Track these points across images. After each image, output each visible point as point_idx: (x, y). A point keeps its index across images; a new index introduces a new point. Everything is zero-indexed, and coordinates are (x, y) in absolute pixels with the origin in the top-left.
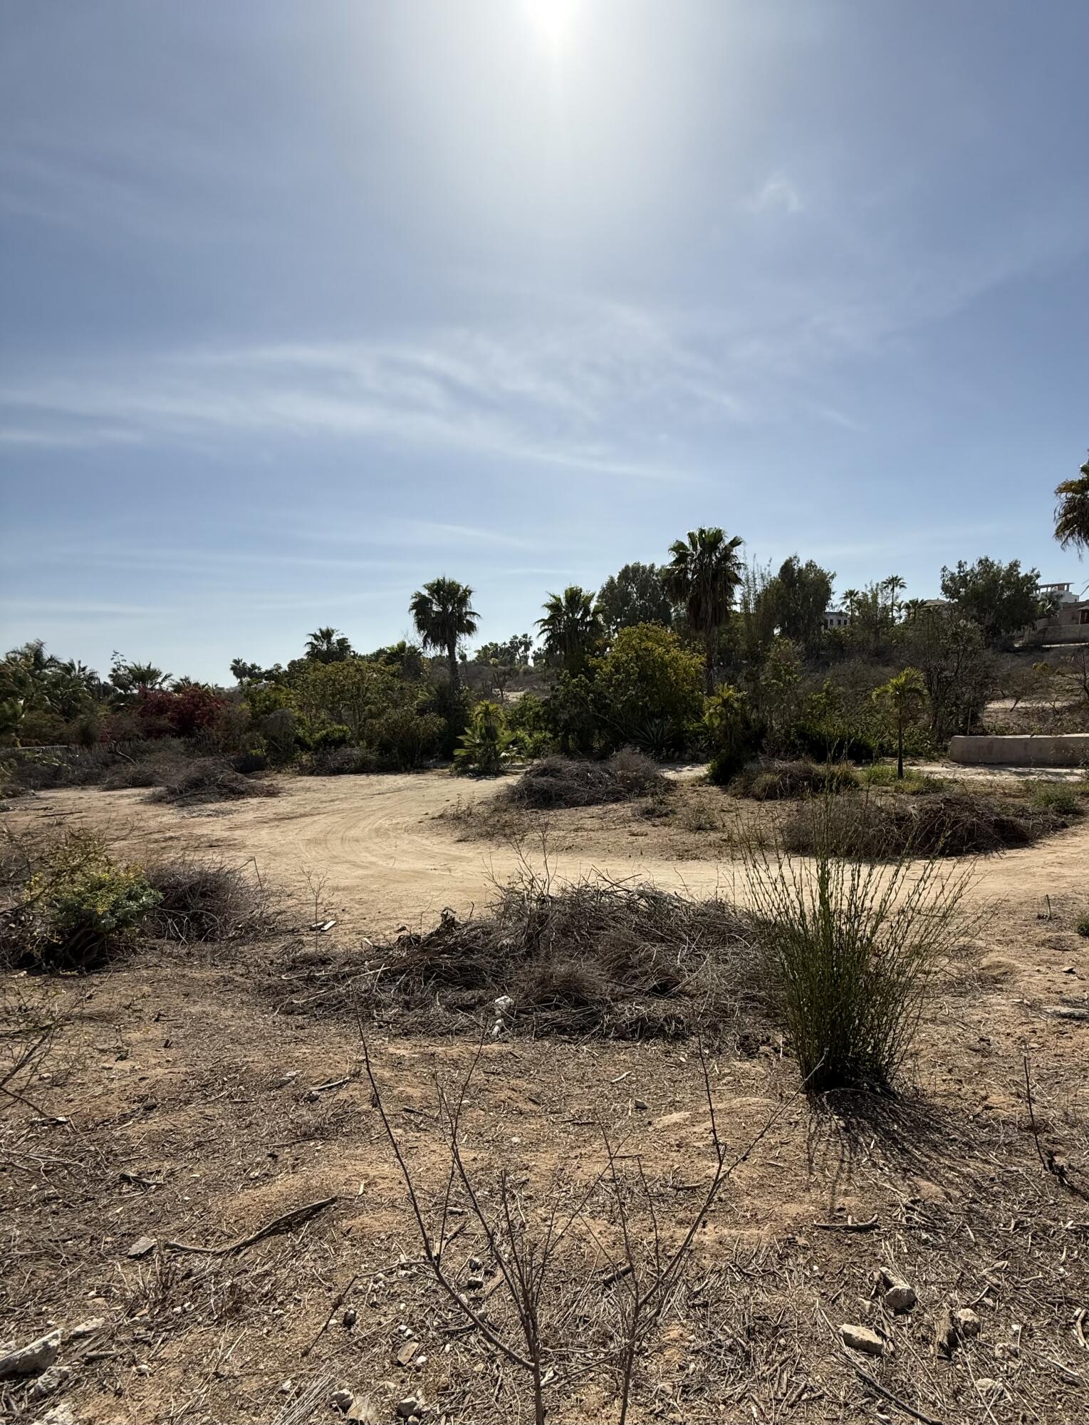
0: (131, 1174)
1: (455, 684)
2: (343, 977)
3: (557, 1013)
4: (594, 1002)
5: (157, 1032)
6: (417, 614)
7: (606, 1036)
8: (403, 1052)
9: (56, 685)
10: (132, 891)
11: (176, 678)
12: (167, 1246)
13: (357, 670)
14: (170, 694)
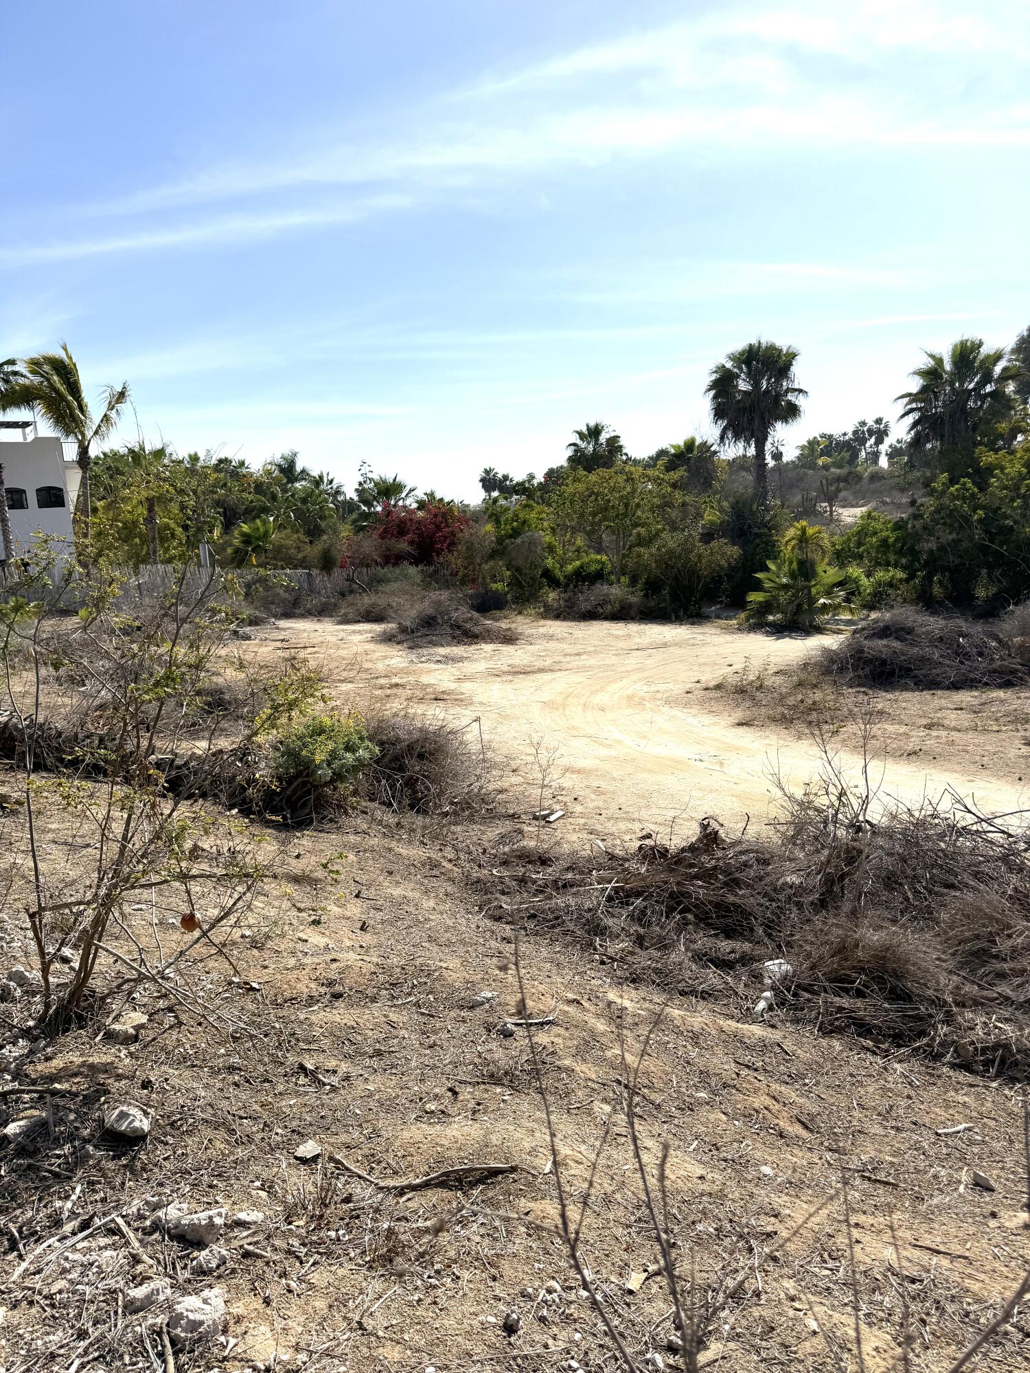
0: (310, 1066)
1: (761, 494)
2: (564, 886)
3: (859, 1003)
4: (922, 999)
5: (355, 909)
6: (715, 397)
7: (937, 1057)
8: (627, 1003)
9: (304, 501)
10: (349, 741)
11: (420, 494)
12: (331, 1159)
13: (627, 481)
14: (412, 512)
